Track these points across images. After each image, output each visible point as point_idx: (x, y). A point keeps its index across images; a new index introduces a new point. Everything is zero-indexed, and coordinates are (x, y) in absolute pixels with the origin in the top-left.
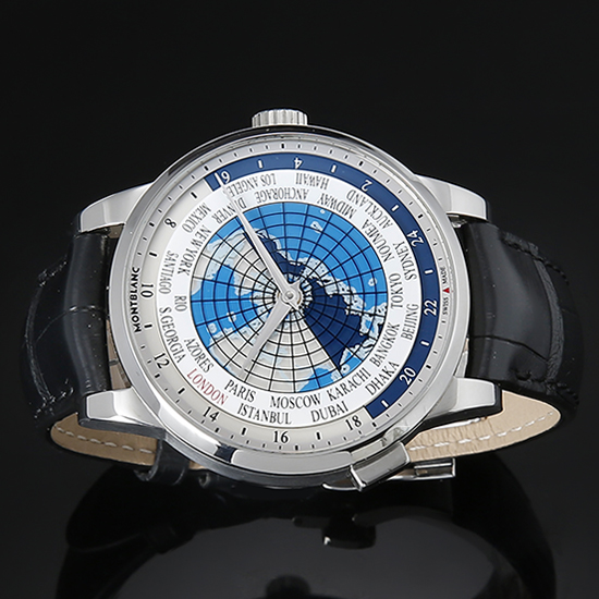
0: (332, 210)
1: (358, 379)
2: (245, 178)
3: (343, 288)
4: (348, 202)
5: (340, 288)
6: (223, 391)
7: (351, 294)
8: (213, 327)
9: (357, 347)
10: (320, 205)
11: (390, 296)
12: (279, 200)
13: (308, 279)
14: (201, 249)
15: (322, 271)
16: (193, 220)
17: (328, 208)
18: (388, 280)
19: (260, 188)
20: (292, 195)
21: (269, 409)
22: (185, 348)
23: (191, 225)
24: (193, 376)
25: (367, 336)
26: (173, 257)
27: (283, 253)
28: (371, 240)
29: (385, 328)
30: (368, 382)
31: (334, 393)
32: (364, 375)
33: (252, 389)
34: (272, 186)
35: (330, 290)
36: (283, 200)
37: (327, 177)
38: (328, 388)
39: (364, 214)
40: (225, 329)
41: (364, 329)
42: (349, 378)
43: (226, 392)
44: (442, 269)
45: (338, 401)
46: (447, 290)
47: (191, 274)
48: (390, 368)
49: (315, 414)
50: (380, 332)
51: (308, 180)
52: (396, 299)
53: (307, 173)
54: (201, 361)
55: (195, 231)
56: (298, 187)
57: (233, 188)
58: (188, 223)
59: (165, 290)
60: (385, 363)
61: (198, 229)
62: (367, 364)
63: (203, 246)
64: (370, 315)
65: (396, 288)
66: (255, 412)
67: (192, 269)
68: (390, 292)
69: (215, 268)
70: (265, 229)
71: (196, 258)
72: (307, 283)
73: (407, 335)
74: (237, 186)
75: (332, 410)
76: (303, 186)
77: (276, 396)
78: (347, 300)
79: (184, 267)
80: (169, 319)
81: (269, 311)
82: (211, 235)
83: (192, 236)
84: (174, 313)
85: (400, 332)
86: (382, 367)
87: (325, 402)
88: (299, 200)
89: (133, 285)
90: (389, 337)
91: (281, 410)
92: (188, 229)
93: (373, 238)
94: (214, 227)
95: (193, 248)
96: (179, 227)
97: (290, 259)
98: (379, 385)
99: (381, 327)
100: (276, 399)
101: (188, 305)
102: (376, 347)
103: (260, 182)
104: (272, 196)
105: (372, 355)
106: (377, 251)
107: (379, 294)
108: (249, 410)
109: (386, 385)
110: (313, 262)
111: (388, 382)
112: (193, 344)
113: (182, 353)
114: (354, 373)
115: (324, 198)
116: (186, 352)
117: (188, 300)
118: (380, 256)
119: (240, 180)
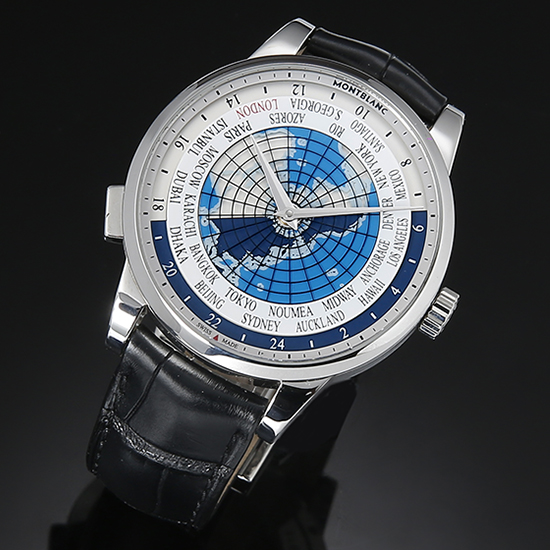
0: (338, 293)
1: (190, 225)
2: (406, 242)
3: (270, 261)
4: (337, 309)
5: (271, 259)
6: (247, 118)
7: (262, 265)
8: (303, 143)
9: (217, 242)
10: (348, 286)
11: (240, 292)
12: (372, 257)
13: (294, 239)
14: (371, 174)
15: (294, 254)
16: (397, 182)
17: (341, 291)
18: (254, 299)
19: (391, 249)
20: (370, 269)
21: (210, 144)
22: (299, 111)
23: (394, 177)
24: (273, 103)
25: (220, 255)
26: (378, 148)
27: (328, 233)
28: (295, 307)
29: (217, 272)
30: (183, 232)
31: (190, 200)
32: (190, 232)
33: (234, 141)
34: (386, 259)
35: (274, 250)
36: (370, 260)
37: (368, 306)
38: (197, 199)
39: (319, 315)
40: (295, 151)
41: (226, 255)
42: (195, 220)
43: (244, 120)
44: (236, 346)
45: (182, 199)
46: (216, 338)
47: (356, 153)
48: (183, 255)
49: (184, 176)
50: (216, 267)
51: (374, 290)
52: (235, 295)
53: (381, 293)
54: (281, 117)
55: (388, 177)
56: (374, 278)
57: (404, 228)
58: (397, 176)
59: (355, 125)
60: (189, 254)
61: (389, 181)
62: (197, 239)
63: (373, 176)
64: (235, 268)
65: (243, 302)
66: (215, 131)
67: (359, 156)
68: (244, 294)
69: (349, 174)
70: (356, 232)
71: (366, 164)
72: (292, 236)
73: (200, 285)
74: (404, 232)
75: (178, 190)
76: (372, 282)
77: (217, 156)
78: (258, 258)
79: (364, 151)
80: (329, 114)
81: (288, 193)
82: (377, 188)
83: (385, 172)
84: (332, 120)
85: (207, 281)
86: (188, 249)
87: (188, 189)
88: (362, 272)
89: (374, 102)
90: (208, 271)
91: (203, 152)
92: (393, 173)
93: (295, 310)
94: (382, 194)
95: (375, 167)
96: (398, 167)
97: (320, 236)
98: (175, 238)
99: (221, 270)
100: (214, 153)
101: (332, 135)
102: (206, 255)
103: (396, 251)
104: (379, 254)
105: (202, 248)
106: (283, 306)
107: (248, 285)
108: (219, 128)
109: (171, 243)
110: (305, 251)
111: (172, 247)
112: (298, 118)
113: (296, 106)
114: (197, 225)
115: (352, 293)
116: (295, 110)
117: (335, 137)
118: (278, 306)
119: (408, 237)
